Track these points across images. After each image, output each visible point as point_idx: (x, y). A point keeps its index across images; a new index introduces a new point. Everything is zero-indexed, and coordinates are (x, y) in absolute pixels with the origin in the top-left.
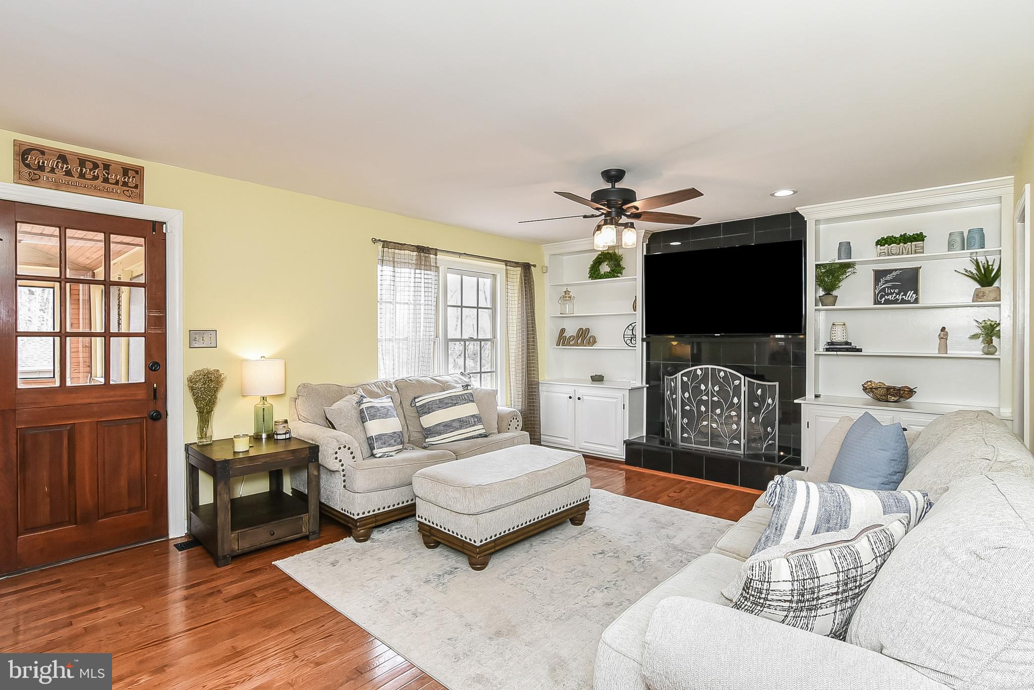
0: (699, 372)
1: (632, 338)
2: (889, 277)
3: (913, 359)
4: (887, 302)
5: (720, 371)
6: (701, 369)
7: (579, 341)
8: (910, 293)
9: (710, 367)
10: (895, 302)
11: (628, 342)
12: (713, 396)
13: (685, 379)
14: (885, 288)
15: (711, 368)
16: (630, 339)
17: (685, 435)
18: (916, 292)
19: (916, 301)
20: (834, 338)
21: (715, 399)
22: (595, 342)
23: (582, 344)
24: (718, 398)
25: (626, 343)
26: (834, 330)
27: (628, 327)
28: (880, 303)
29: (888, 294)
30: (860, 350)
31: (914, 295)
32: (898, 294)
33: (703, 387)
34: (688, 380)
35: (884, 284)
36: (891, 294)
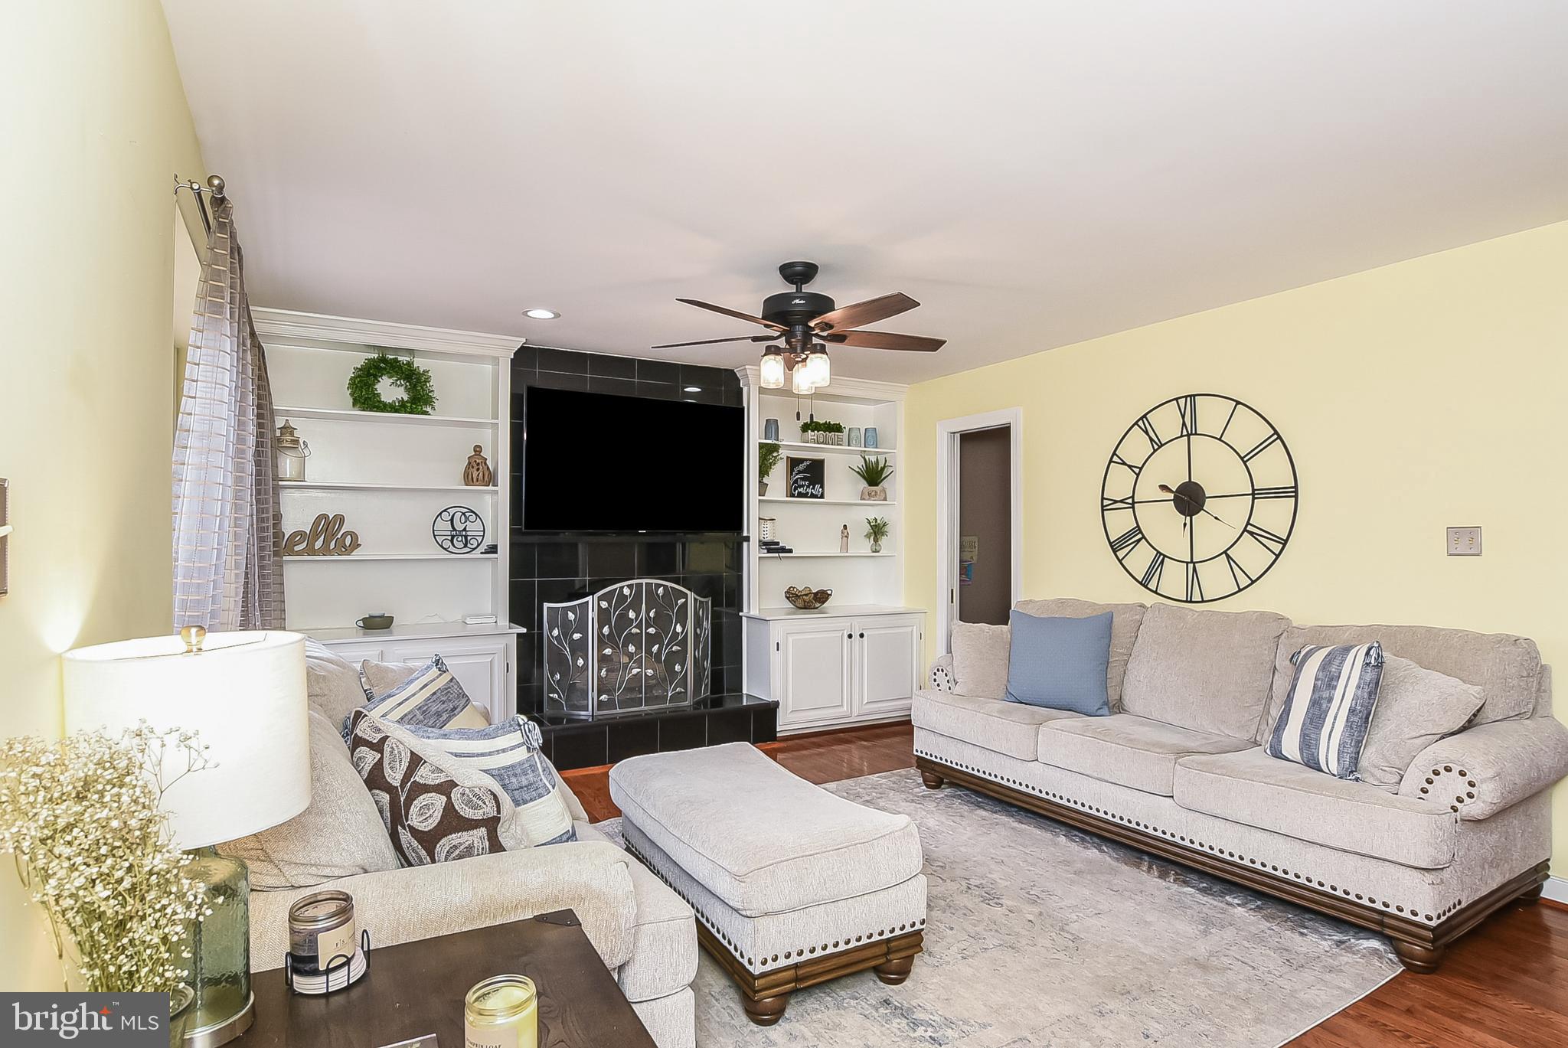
0: (626, 591)
1: (453, 537)
2: (801, 467)
3: (828, 560)
4: (800, 495)
5: (658, 586)
6: (630, 587)
7: (318, 544)
8: (817, 487)
9: (644, 581)
10: (805, 495)
11: (447, 544)
12: (648, 626)
13: (604, 604)
14: (798, 479)
15: (646, 583)
16: (450, 538)
17: (604, 697)
18: (822, 487)
19: (822, 497)
20: (765, 536)
21: (652, 630)
22: (356, 544)
23: (325, 550)
24: (656, 629)
25: (442, 546)
26: (765, 526)
27: (440, 514)
28: (793, 496)
29: (801, 486)
30: (790, 551)
31: (820, 490)
32: (808, 487)
33: (632, 615)
34: (610, 605)
35: (797, 474)
36: (803, 486)
